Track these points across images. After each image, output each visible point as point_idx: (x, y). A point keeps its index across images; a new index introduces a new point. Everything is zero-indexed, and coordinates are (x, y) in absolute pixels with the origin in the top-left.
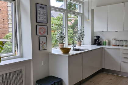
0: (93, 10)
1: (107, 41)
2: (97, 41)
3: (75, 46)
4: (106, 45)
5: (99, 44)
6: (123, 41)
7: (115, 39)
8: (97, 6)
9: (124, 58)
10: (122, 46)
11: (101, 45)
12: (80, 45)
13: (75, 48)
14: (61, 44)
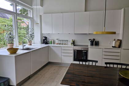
0: (41, 16)
1: (52, 41)
2: (45, 41)
3: (25, 46)
4: (52, 44)
5: (47, 43)
6: (63, 40)
7: (58, 39)
8: (44, 13)
9: (64, 53)
10: (62, 44)
11: (48, 44)
12: (31, 44)
13: (24, 47)
14: (10, 45)
